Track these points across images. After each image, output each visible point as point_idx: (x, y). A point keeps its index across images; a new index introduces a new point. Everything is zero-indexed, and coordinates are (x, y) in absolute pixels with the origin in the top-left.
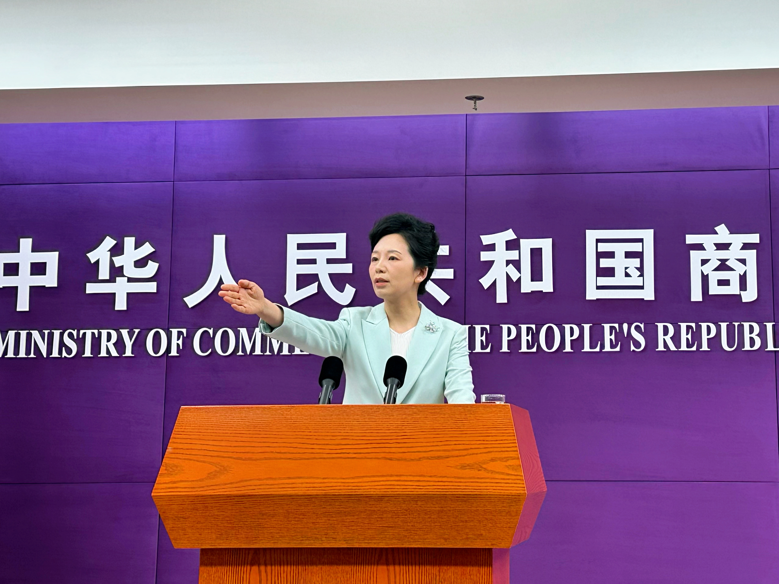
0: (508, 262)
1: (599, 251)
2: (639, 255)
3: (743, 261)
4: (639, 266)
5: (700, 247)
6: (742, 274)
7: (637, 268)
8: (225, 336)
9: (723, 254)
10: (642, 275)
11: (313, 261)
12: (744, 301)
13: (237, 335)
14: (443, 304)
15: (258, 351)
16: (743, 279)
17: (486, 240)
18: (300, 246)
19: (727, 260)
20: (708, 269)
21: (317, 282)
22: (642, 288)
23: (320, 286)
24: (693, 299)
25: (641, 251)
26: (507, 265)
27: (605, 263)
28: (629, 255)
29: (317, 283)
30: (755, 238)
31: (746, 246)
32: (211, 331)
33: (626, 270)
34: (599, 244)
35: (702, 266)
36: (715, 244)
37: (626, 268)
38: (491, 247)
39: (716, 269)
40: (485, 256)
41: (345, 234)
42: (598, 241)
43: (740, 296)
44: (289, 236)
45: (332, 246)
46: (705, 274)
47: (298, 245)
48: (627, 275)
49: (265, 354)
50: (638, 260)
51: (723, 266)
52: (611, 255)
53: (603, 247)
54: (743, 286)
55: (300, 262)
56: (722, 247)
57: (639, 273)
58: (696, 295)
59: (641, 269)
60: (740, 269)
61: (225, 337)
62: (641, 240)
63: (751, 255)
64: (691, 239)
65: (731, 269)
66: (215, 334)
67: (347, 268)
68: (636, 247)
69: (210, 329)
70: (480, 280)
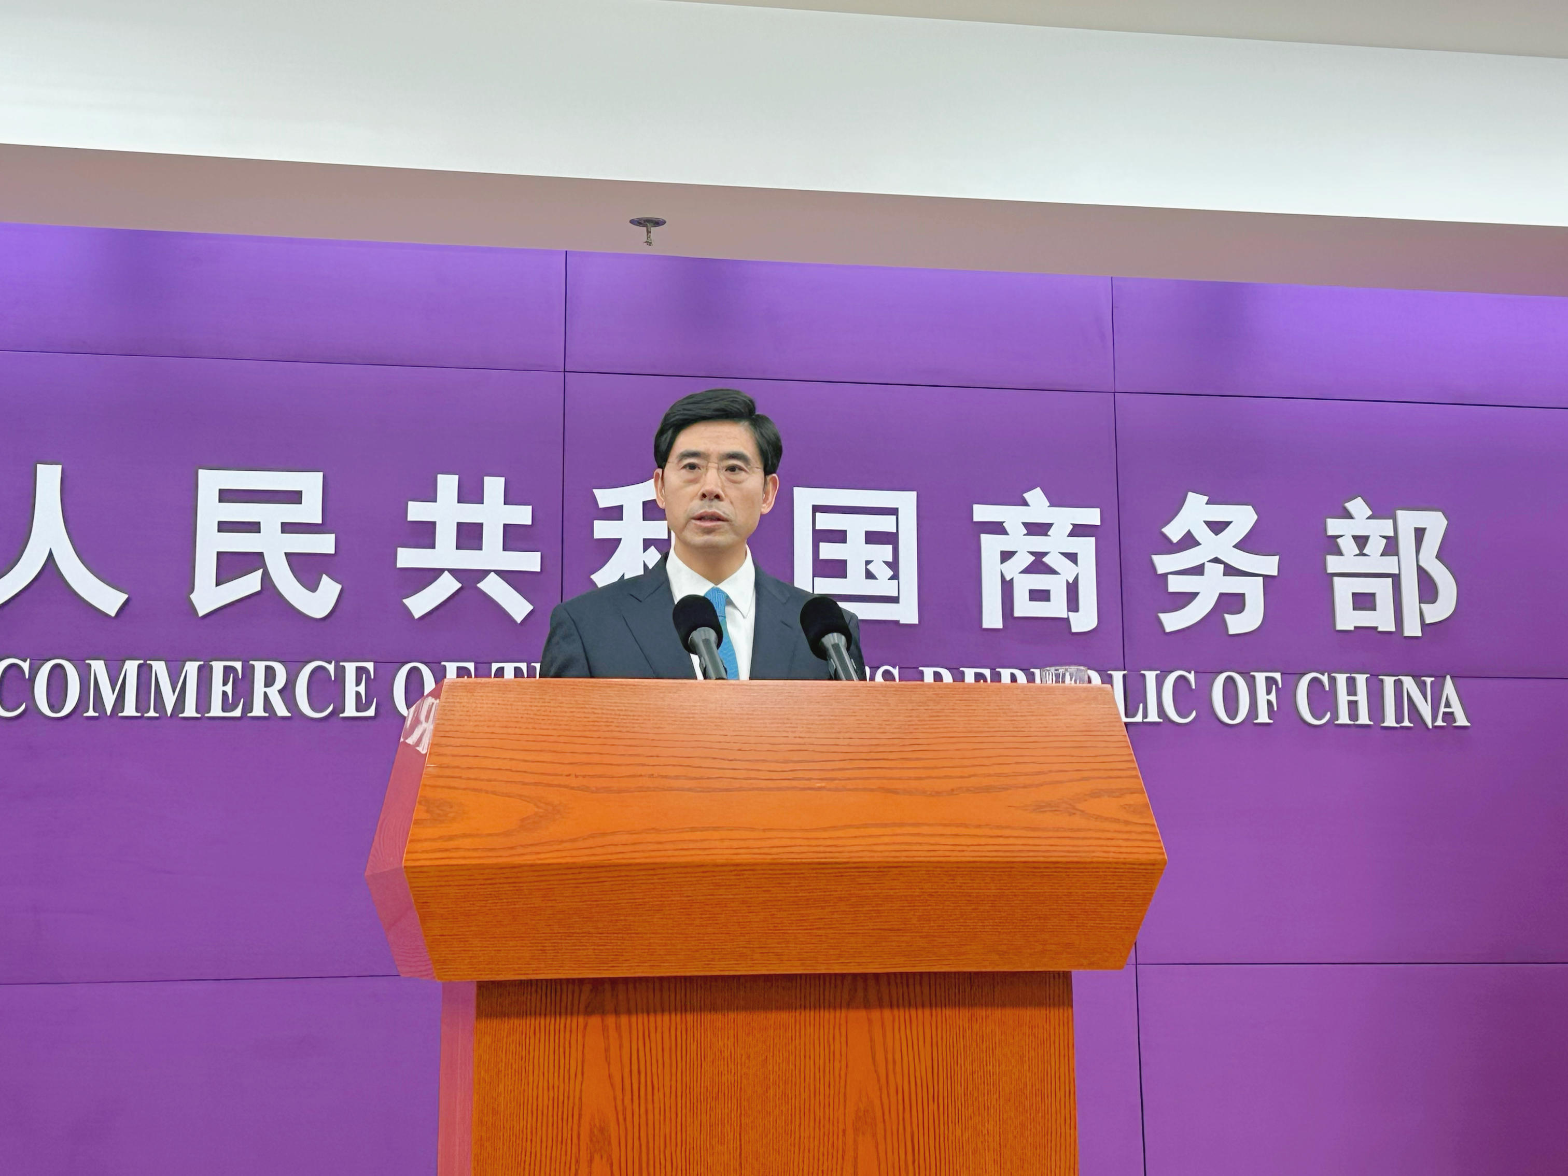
0: (648, 544)
1: (818, 527)
2: (891, 539)
3: (1072, 557)
4: (890, 559)
5: (998, 528)
6: (1071, 581)
7: (886, 563)
8: (57, 675)
9: (1038, 543)
10: (895, 577)
11: (253, 527)
12: (1074, 630)
13: (85, 675)
14: (519, 620)
15: (130, 709)
16: (1073, 589)
17: (605, 498)
18: (226, 496)
19: (1045, 554)
20: (1012, 569)
21: (261, 570)
22: (895, 600)
23: (266, 577)
24: (986, 625)
25: (895, 531)
26: (645, 549)
27: (829, 551)
28: (872, 538)
29: (259, 573)
30: (1092, 516)
31: (1078, 531)
32: (26, 666)
33: (868, 567)
34: (818, 514)
35: (1002, 563)
36: (1026, 525)
37: (868, 563)
38: (615, 513)
39: (1027, 571)
40: (603, 529)
41: (320, 475)
42: (816, 509)
43: (1067, 620)
44: (202, 473)
45: (294, 497)
46: (1008, 579)
47: (221, 492)
48: (870, 575)
49: (146, 715)
50: (890, 547)
51: (1039, 565)
52: (839, 536)
53: (826, 522)
54: (1073, 603)
55: (223, 527)
56: (1037, 529)
57: (891, 573)
58: (992, 618)
59: (894, 565)
60: (1067, 571)
61: (57, 680)
62: (894, 512)
63: (1086, 547)
64: (982, 513)
65: (1052, 571)
66: (34, 671)
67: (325, 544)
68: (885, 524)
69: (25, 661)
70: (593, 577)
